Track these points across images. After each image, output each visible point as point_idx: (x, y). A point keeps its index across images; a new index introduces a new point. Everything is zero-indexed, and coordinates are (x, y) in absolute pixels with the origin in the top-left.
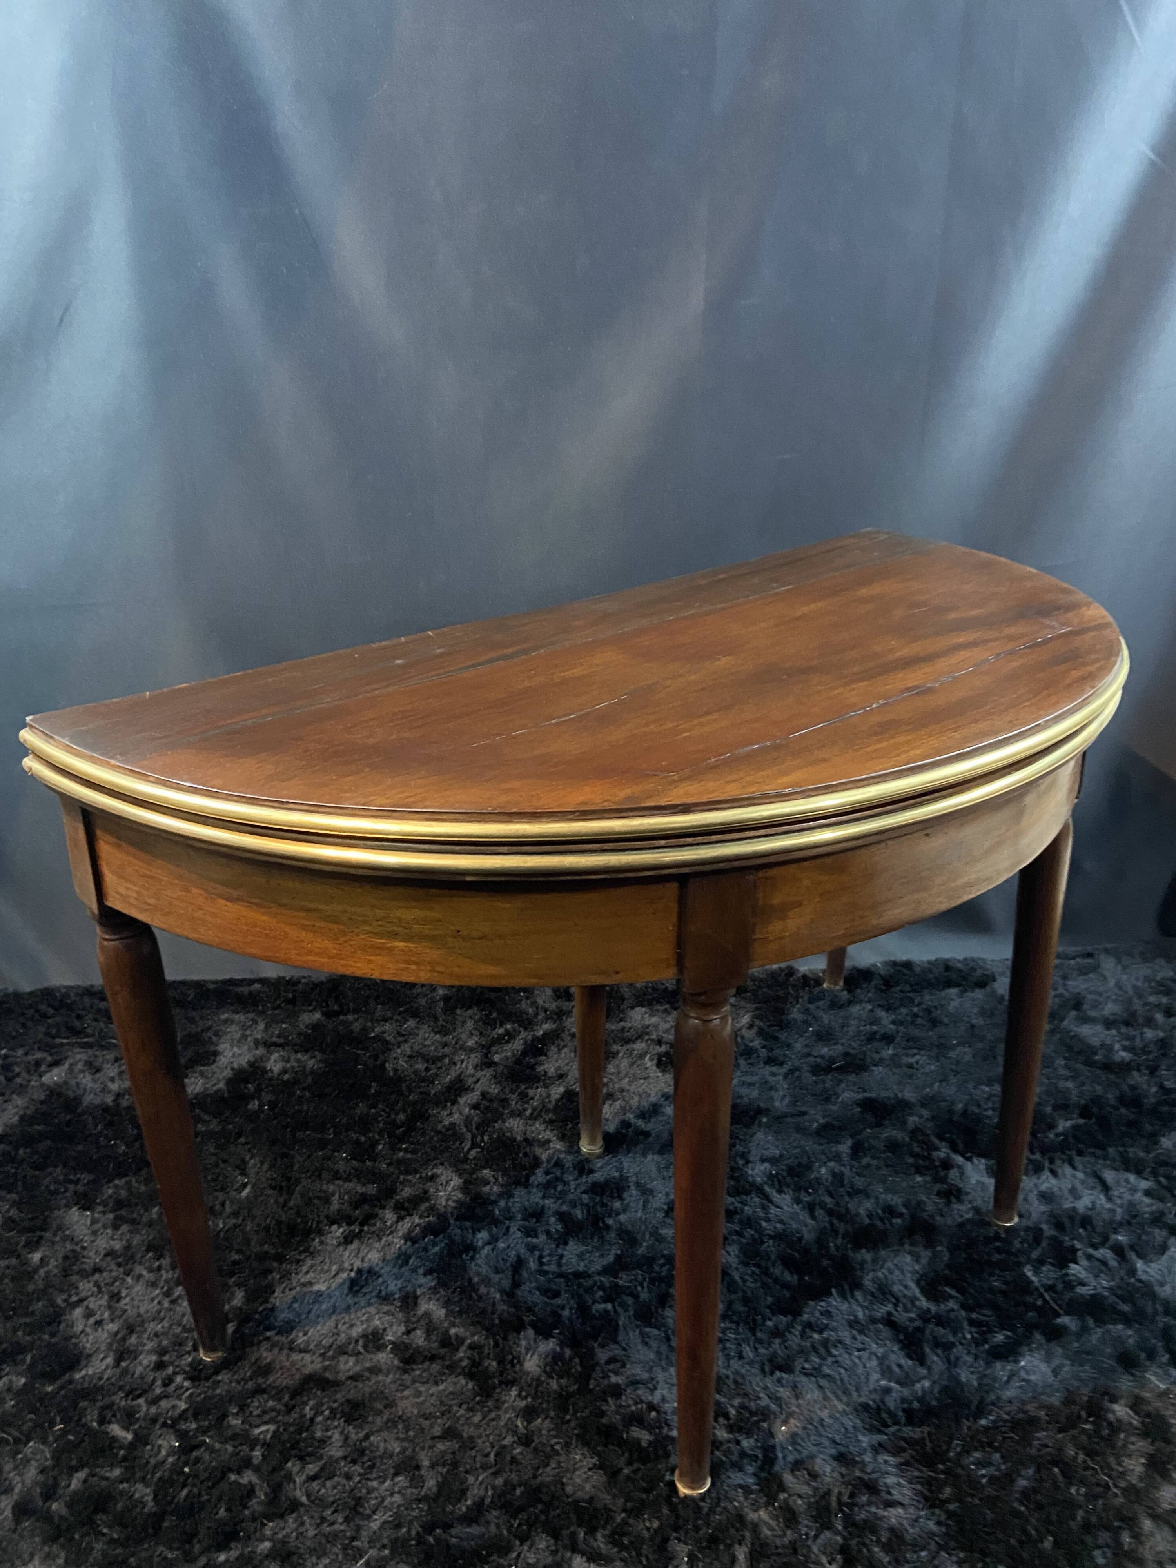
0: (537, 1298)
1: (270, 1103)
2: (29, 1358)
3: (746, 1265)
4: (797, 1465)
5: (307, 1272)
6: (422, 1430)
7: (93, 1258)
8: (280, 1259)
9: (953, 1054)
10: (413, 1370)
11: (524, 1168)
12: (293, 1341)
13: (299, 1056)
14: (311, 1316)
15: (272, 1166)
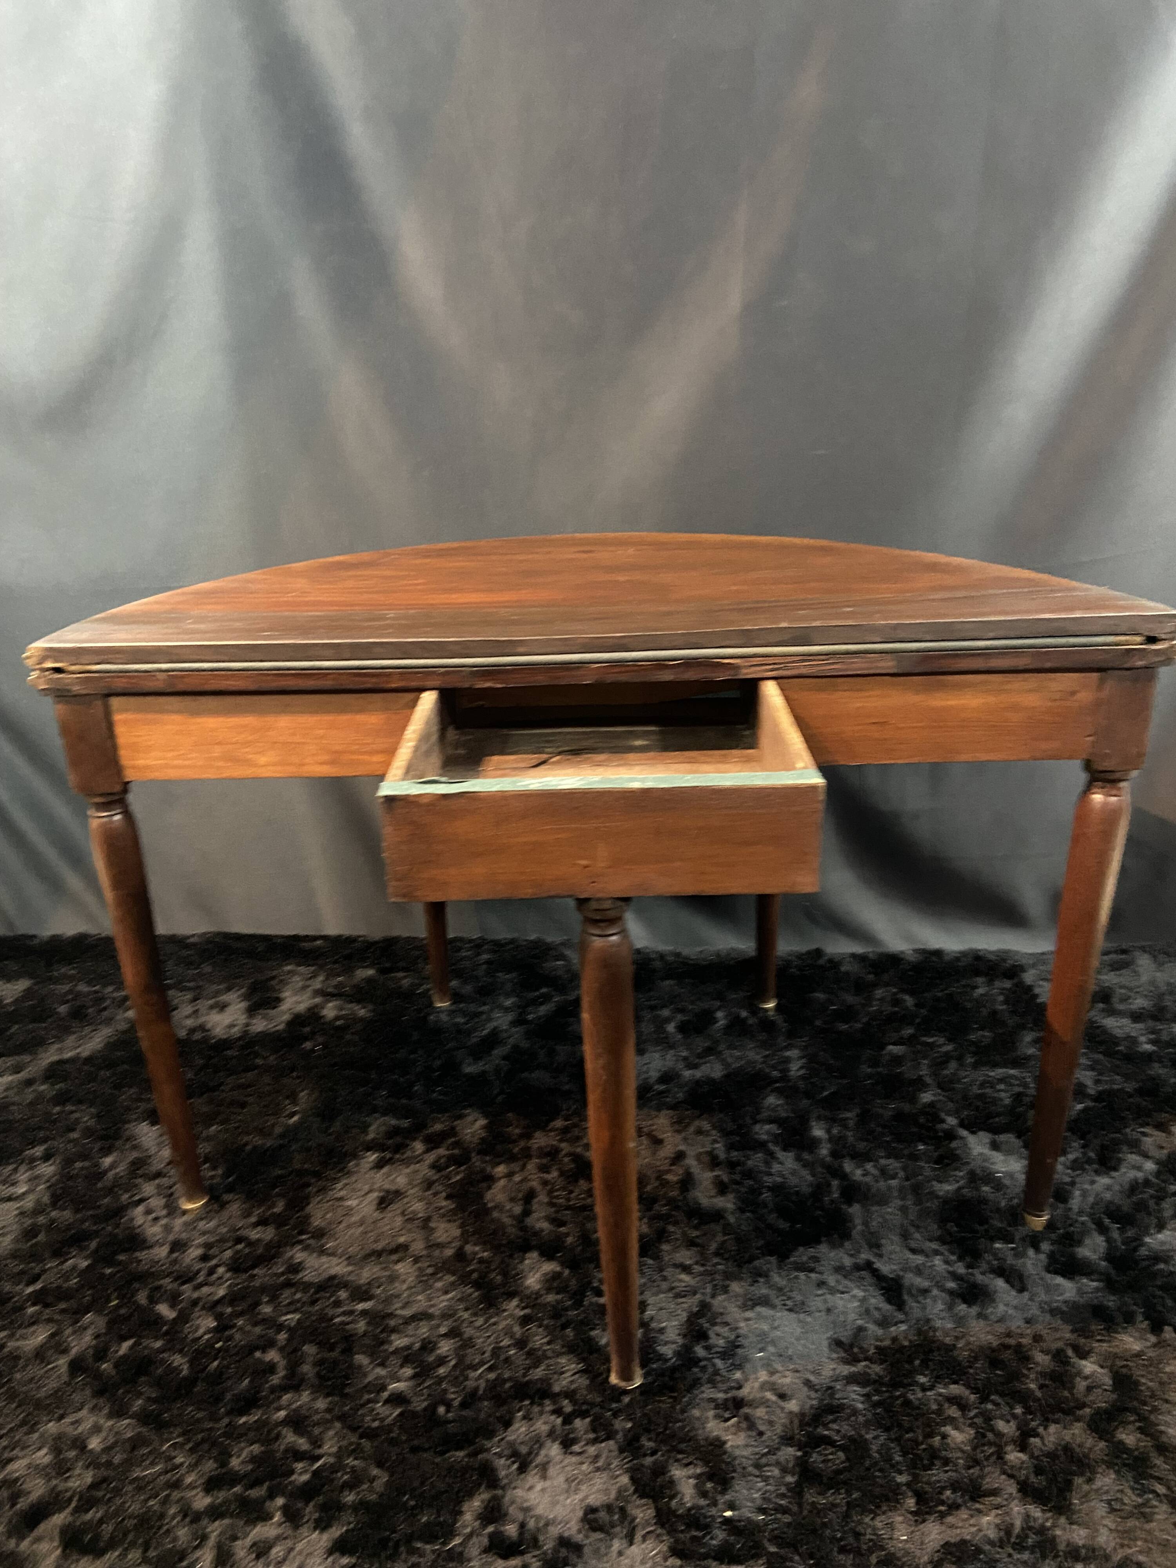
2: (93, 1245)
3: (741, 1210)
5: (340, 1190)
12: (324, 1245)
13: (352, 1005)
14: (341, 1227)
15: (318, 1098)
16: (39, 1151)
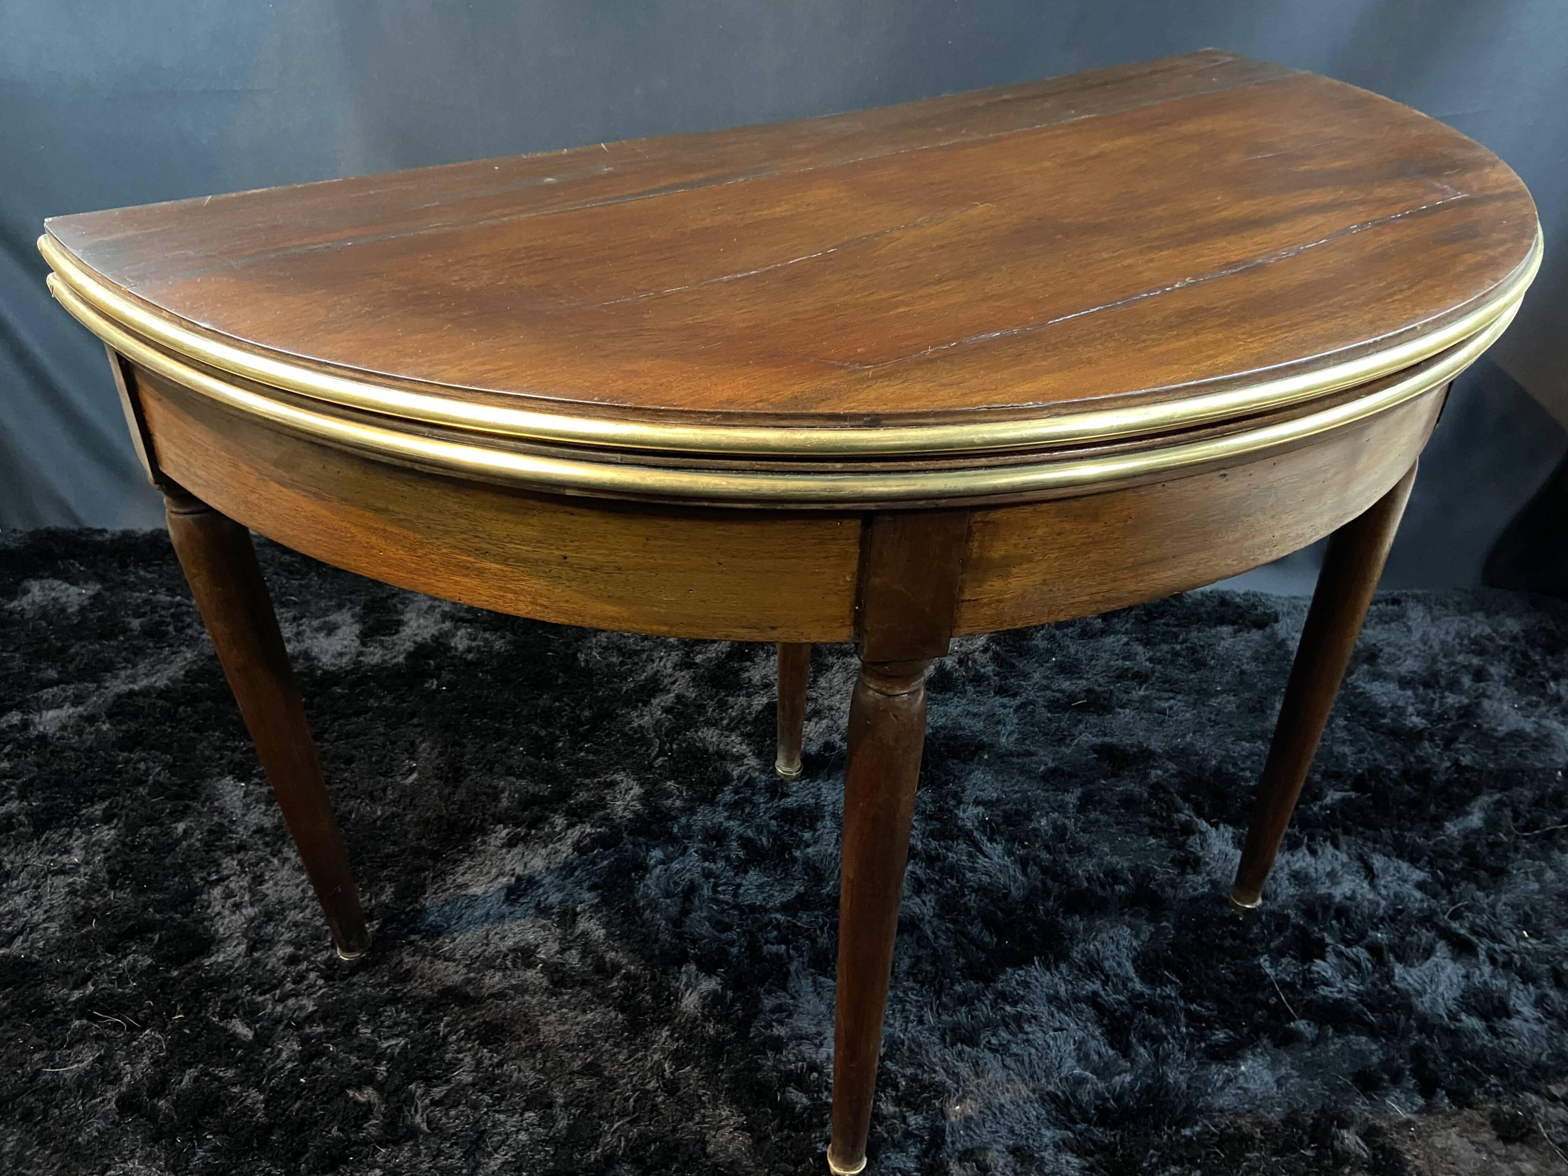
0: (706, 929)
1: (449, 684)
2: (157, 937)
3: (940, 917)
4: (966, 1156)
5: (463, 874)
6: (562, 1063)
7: (242, 833)
8: (435, 856)
9: (1214, 702)
10: (562, 994)
11: (711, 784)
12: (439, 947)
13: (487, 635)
14: (463, 922)
15: (441, 754)
16: (98, 809)
